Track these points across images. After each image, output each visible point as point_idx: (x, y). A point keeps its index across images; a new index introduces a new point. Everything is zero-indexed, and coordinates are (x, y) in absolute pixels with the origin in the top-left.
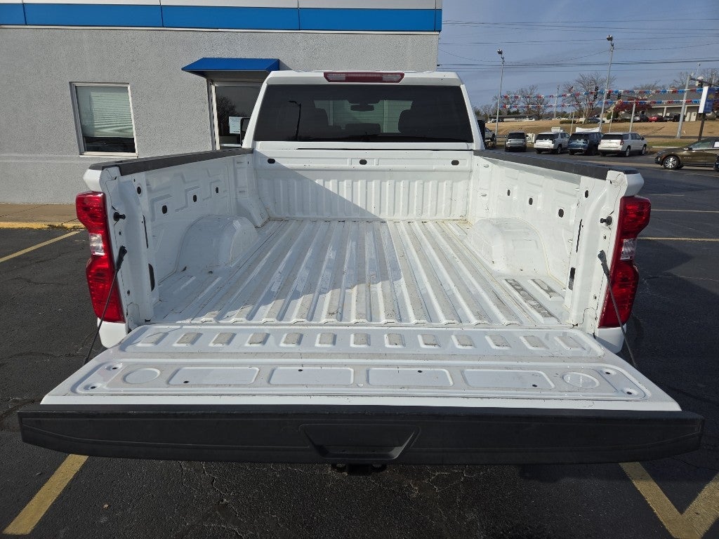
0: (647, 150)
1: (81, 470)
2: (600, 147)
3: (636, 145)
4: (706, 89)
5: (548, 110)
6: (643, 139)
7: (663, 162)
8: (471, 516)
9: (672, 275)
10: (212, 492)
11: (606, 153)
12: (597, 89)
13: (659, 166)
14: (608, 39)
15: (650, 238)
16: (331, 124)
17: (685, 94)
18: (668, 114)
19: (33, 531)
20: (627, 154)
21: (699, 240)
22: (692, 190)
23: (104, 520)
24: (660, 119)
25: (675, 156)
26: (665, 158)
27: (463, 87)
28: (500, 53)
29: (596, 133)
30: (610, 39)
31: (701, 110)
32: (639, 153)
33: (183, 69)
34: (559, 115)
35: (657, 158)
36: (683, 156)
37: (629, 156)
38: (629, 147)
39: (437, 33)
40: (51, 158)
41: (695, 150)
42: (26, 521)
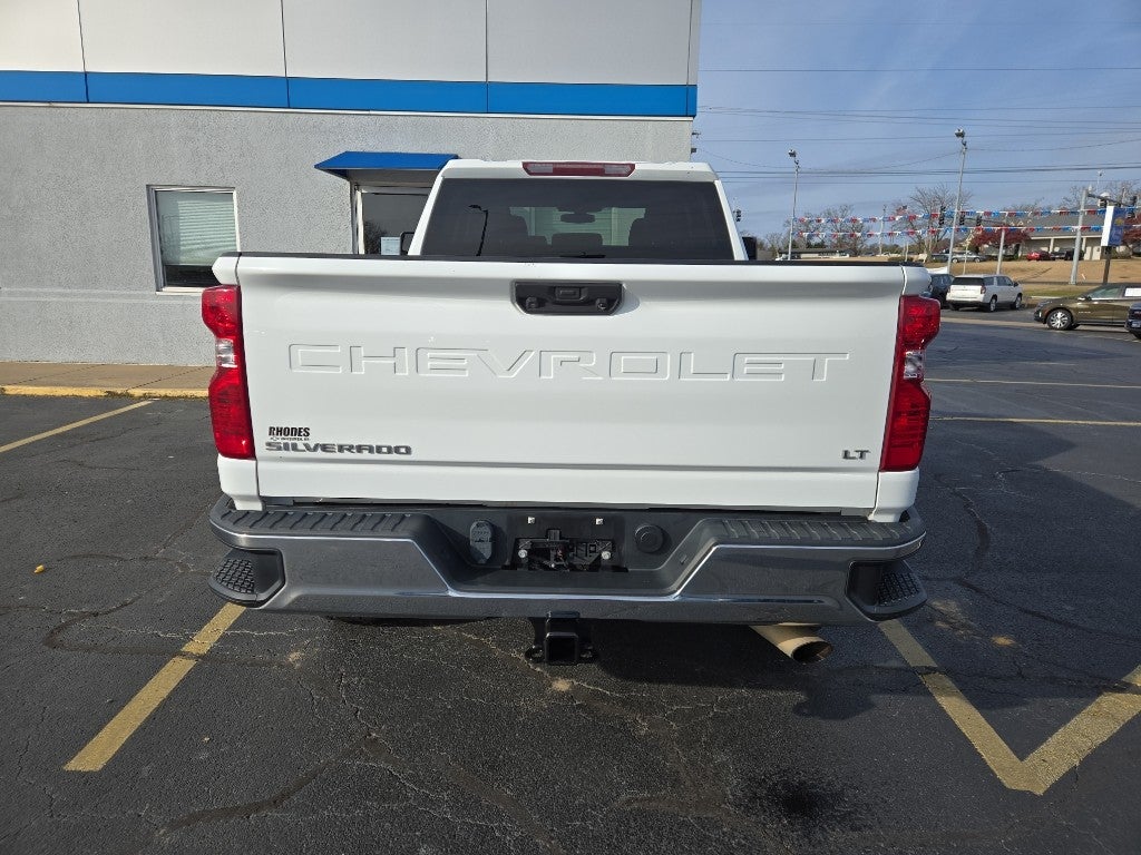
0: (1023, 301)
1: (169, 697)
2: (949, 297)
3: (1007, 294)
4: (1110, 210)
5: (870, 242)
6: (1016, 285)
7: (1045, 320)
8: (720, 758)
9: (1041, 468)
10: (355, 725)
11: (959, 306)
12: (943, 209)
13: (1041, 325)
14: (958, 135)
15: (1015, 420)
16: (532, 233)
17: (1081, 217)
18: (1057, 250)
19: (105, 768)
20: (992, 308)
21: (1090, 423)
22: (1087, 357)
23: (204, 756)
24: (1044, 257)
25: (1065, 310)
26: (1050, 312)
27: (718, 184)
28: (793, 155)
29: (943, 275)
30: (961, 135)
31: (1105, 242)
32: (1011, 306)
33: (317, 166)
34: (886, 249)
35: (1038, 313)
36: (1077, 310)
37: (996, 310)
38: (995, 297)
39: (691, 119)
40: (113, 296)
41: (1096, 300)
42: (93, 757)
